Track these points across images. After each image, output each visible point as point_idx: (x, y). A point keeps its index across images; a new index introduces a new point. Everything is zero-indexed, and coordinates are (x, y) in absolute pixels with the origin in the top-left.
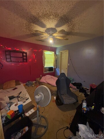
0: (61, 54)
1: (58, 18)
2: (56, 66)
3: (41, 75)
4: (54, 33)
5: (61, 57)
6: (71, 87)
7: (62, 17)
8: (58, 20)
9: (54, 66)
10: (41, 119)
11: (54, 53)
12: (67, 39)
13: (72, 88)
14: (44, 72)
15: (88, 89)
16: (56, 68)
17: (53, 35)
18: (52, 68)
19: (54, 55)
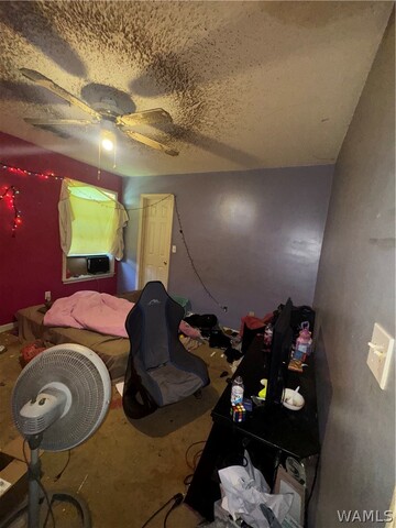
0: (146, 207)
1: (145, 56)
2: (124, 252)
3: (48, 294)
4: (126, 114)
5: (145, 216)
6: (182, 333)
7: (164, 58)
8: (146, 63)
9: (116, 253)
10: (50, 511)
11: (113, 196)
12: (175, 153)
13: (185, 336)
14: (64, 279)
15: (235, 334)
16: (124, 260)
17: (119, 118)
18: (105, 259)
19: (113, 205)
